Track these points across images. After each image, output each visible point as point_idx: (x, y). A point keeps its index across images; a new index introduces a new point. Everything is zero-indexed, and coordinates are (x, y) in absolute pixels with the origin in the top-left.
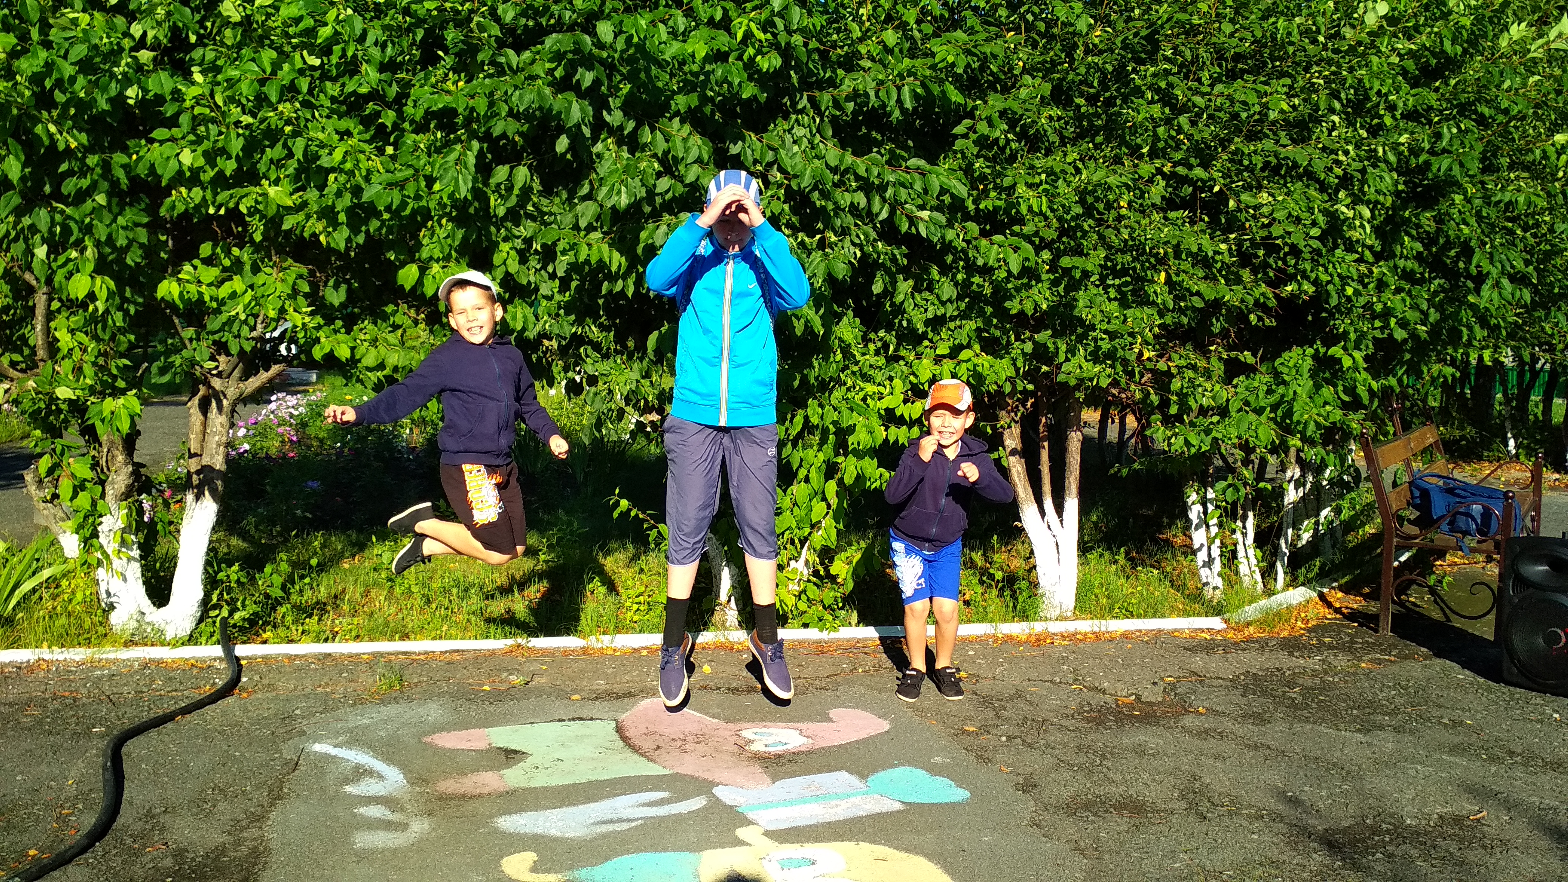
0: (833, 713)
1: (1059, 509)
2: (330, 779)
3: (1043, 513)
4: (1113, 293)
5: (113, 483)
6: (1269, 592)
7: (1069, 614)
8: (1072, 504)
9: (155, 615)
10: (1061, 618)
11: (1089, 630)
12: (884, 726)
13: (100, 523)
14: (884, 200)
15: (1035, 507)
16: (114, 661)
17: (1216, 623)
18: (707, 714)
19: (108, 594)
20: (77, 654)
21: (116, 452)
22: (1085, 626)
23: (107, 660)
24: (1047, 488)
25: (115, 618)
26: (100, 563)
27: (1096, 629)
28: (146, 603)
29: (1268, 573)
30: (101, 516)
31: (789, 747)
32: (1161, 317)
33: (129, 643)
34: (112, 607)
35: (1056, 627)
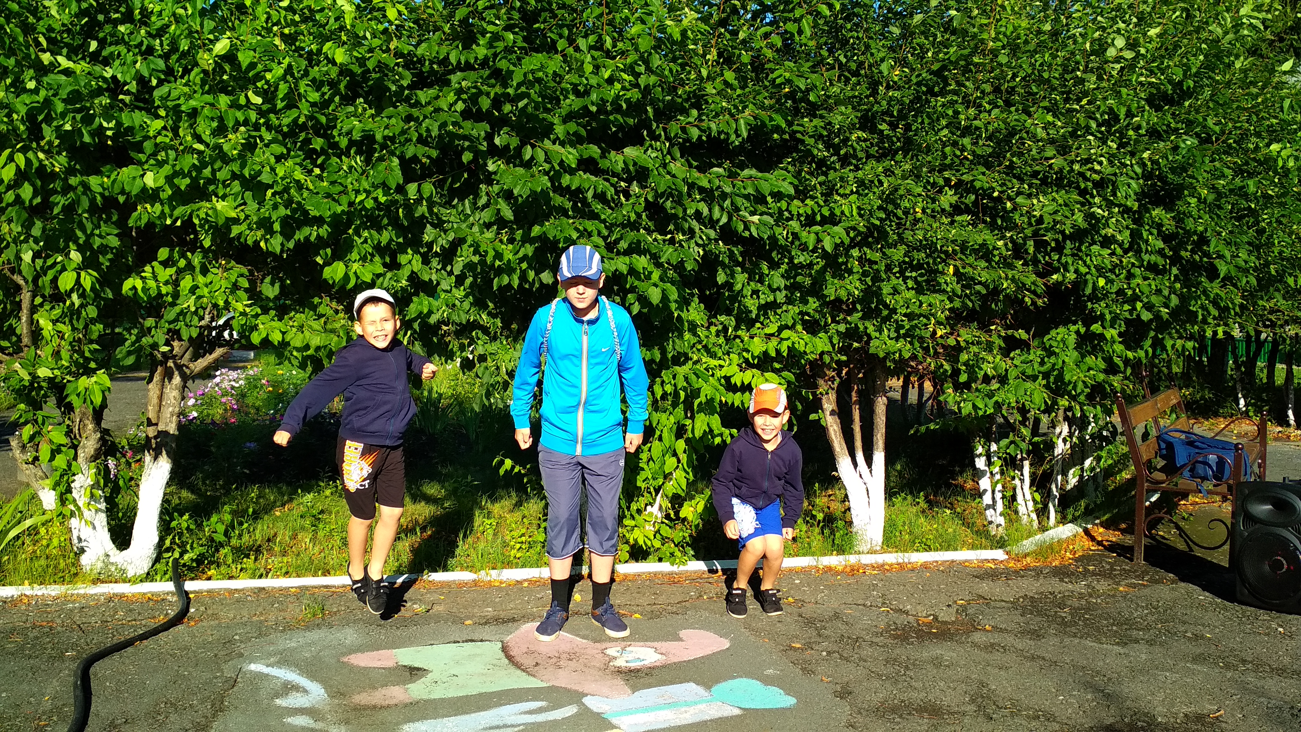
0: (683, 633)
1: (869, 461)
2: (263, 693)
3: (855, 465)
4: (910, 283)
5: (84, 447)
6: (1043, 529)
7: (878, 548)
8: (879, 457)
9: (118, 557)
10: (872, 552)
11: (894, 561)
12: (725, 644)
13: (73, 481)
14: (722, 209)
15: (848, 460)
16: (84, 596)
17: (999, 554)
18: (578, 635)
19: (80, 540)
20: (53, 590)
21: (87, 422)
22: (891, 558)
23: (78, 595)
24: (858, 443)
25: (85, 560)
26: (72, 514)
27: (901, 561)
28: (110, 546)
29: (1042, 512)
30: (74, 475)
31: (646, 663)
32: (951, 302)
33: (96, 581)
34: (82, 551)
35: (867, 559)
